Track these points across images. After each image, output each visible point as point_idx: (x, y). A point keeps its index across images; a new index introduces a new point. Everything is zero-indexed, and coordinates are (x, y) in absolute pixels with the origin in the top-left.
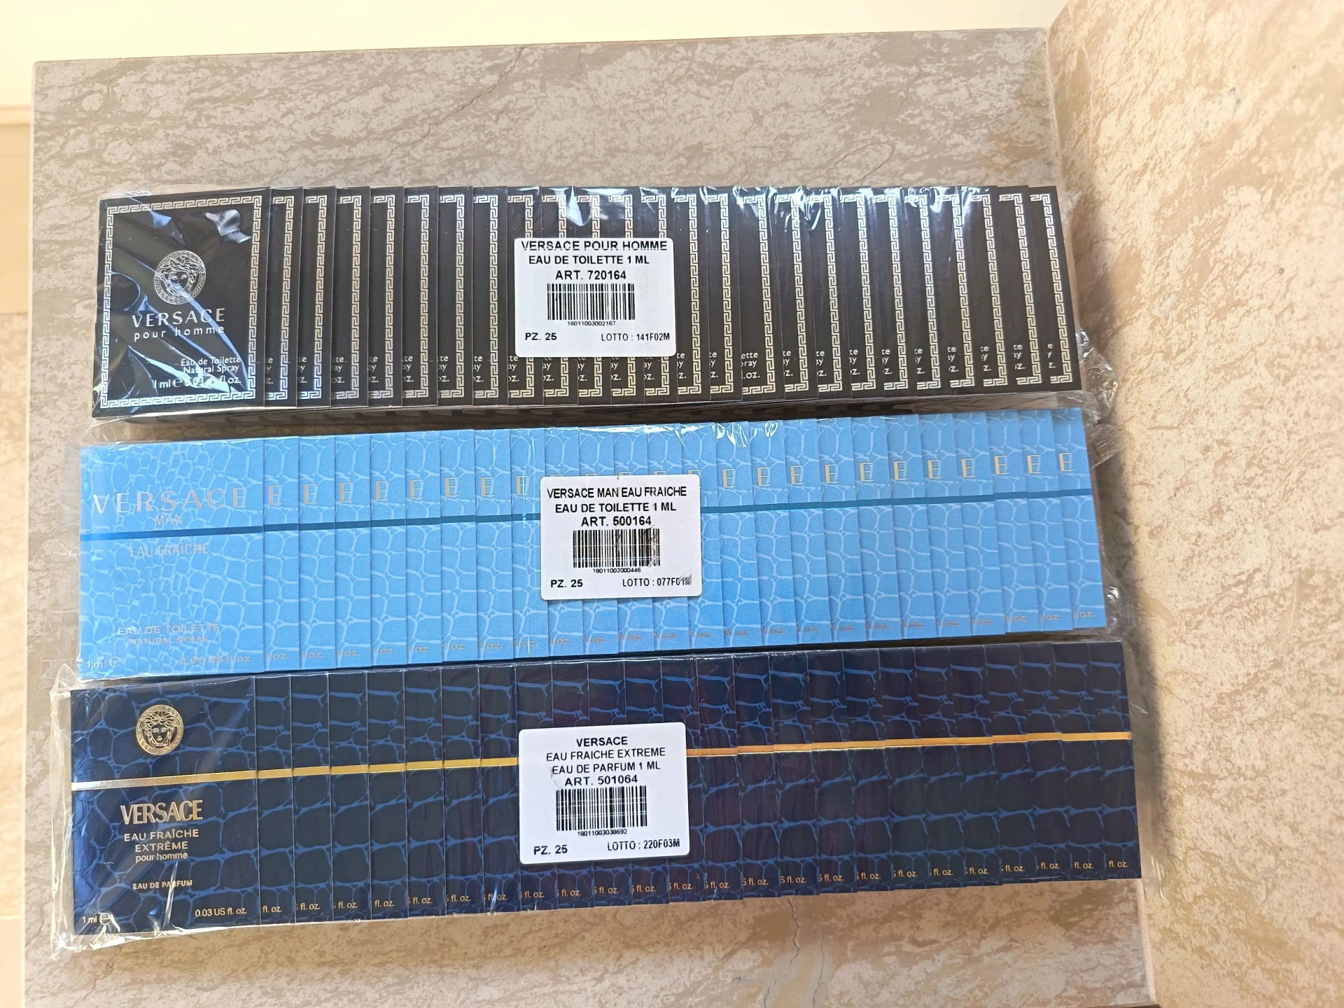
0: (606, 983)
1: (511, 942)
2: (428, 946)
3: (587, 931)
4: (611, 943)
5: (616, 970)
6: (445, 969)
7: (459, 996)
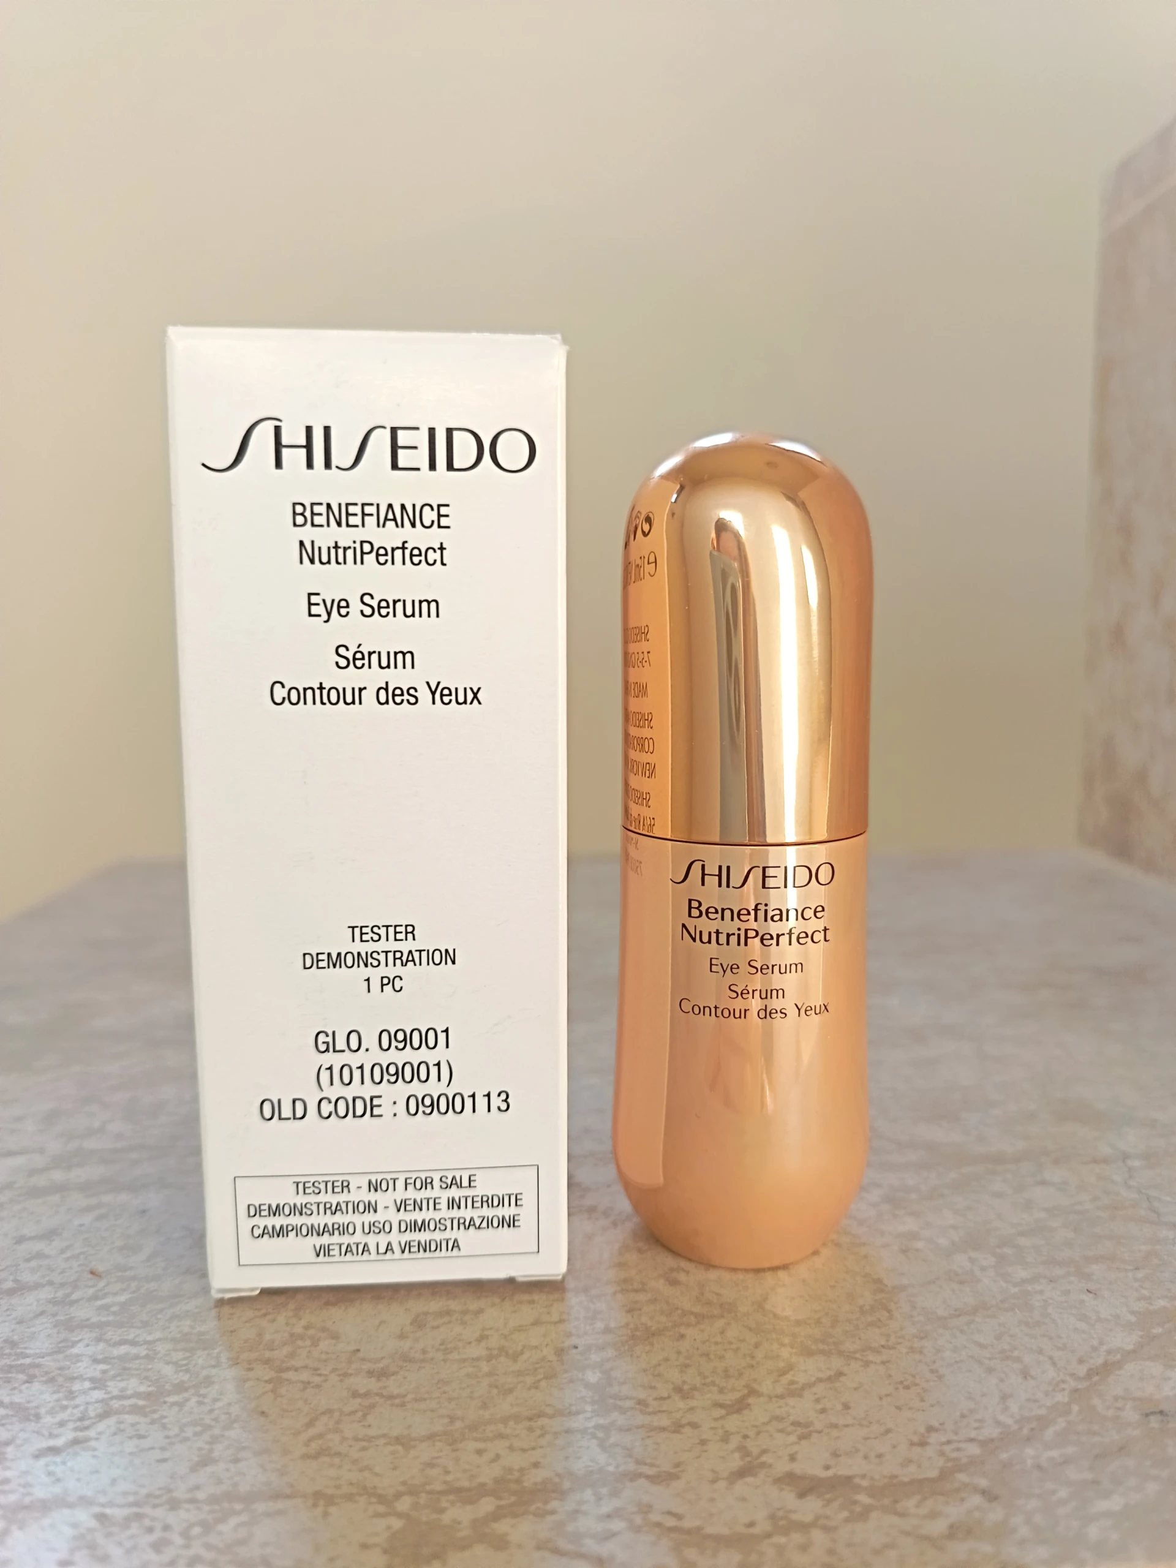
0: (758, 1412)
1: (482, 1338)
2: (260, 1335)
3: (688, 1325)
4: (757, 1346)
5: (780, 1390)
6: (290, 1375)
7: (310, 1424)
